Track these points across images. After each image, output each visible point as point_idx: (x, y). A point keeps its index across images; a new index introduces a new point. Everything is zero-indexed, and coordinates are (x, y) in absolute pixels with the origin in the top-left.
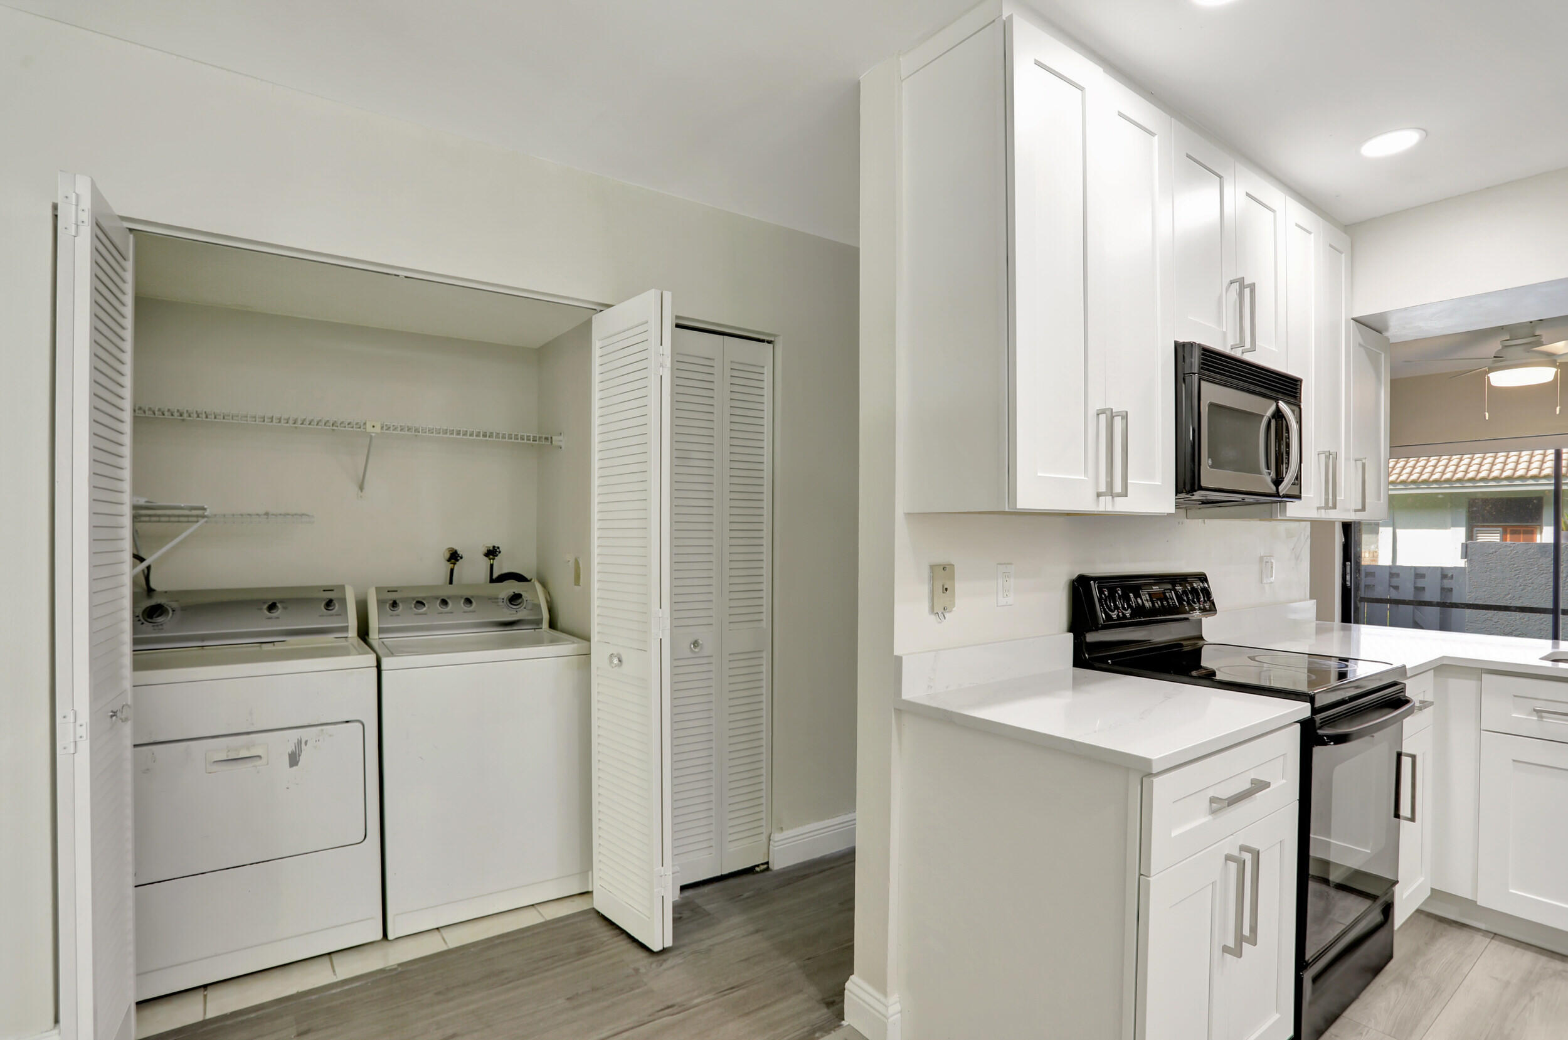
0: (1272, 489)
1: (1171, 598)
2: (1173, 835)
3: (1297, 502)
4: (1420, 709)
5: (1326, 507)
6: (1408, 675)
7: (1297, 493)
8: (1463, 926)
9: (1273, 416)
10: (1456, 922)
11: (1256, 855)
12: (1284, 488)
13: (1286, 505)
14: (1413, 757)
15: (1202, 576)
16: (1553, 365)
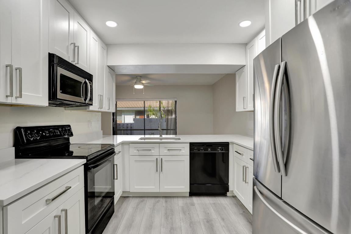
0: (84, 102)
1: (57, 132)
2: (23, 223)
3: (92, 106)
4: (118, 153)
5: (100, 108)
6: (115, 146)
7: (91, 104)
8: (128, 197)
9: (84, 83)
10: (127, 197)
11: (66, 211)
12: (87, 101)
13: (89, 107)
14: (117, 165)
15: (69, 126)
16: (143, 85)
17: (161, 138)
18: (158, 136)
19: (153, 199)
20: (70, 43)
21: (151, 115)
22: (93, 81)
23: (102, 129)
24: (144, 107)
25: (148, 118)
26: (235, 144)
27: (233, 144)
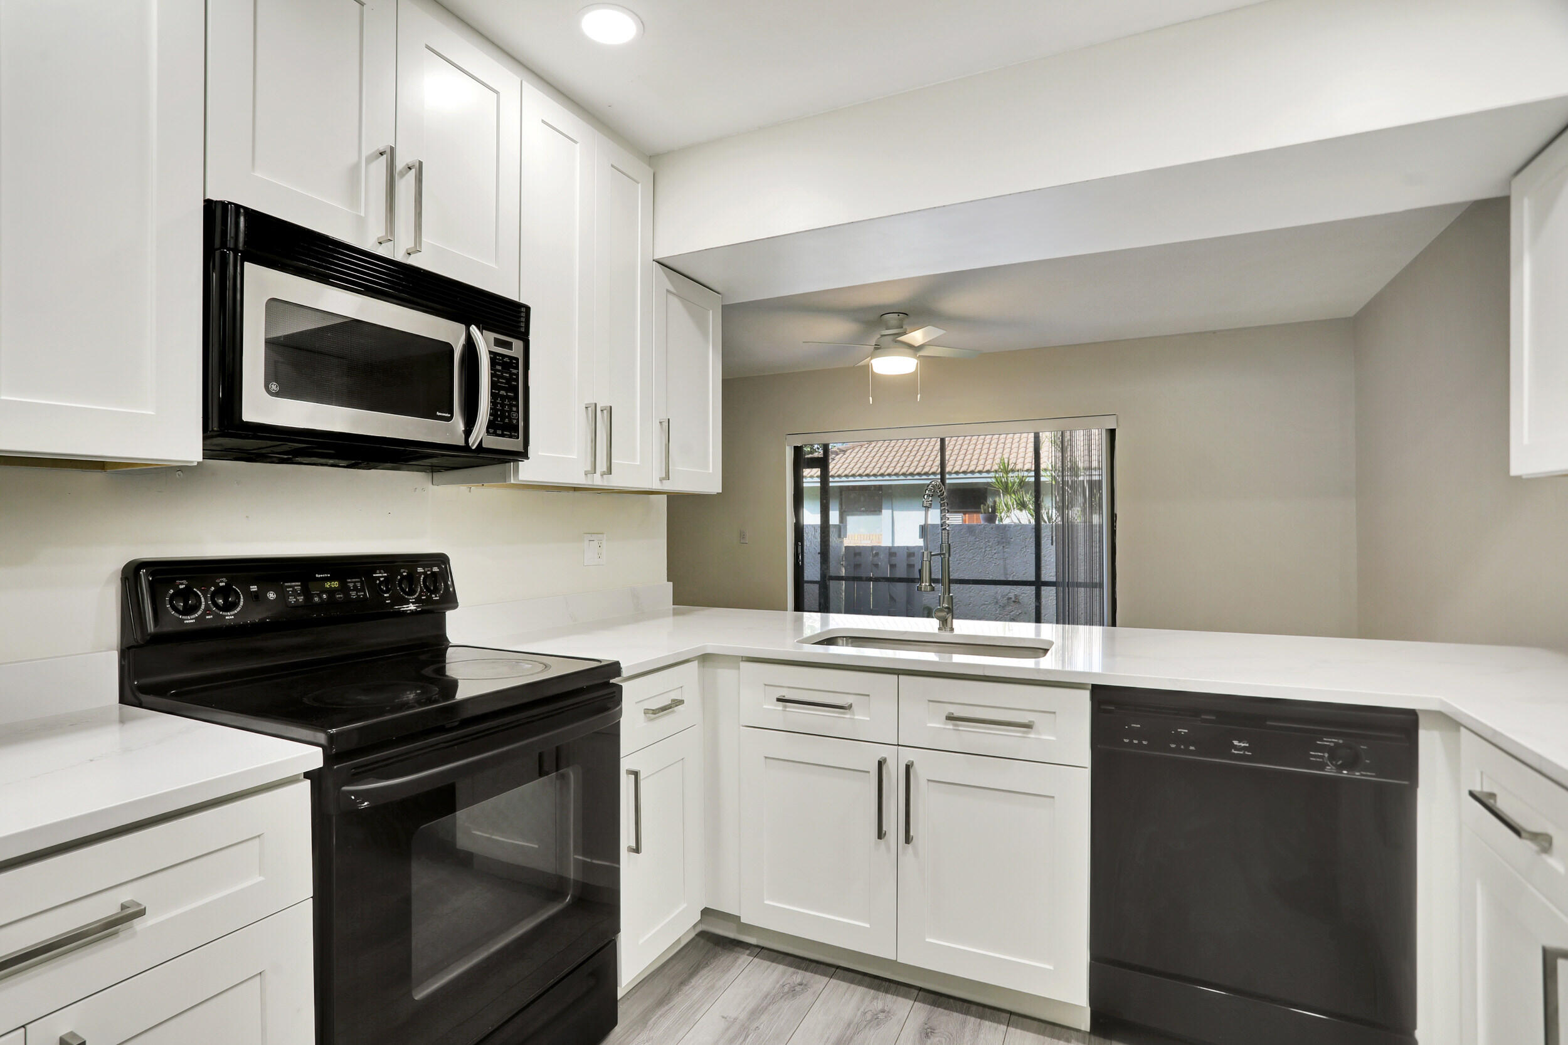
0: (461, 440)
1: (354, 588)
3: (527, 462)
5: (596, 472)
7: (521, 449)
8: (736, 943)
9: (462, 347)
10: (731, 940)
12: (476, 438)
13: (507, 467)
14: (637, 774)
15: (441, 560)
16: (915, 356)
17: (946, 636)
18: (928, 626)
19: (861, 990)
20: (368, 150)
21: (1009, 510)
22: (532, 338)
23: (673, 574)
24: (943, 473)
25: (992, 525)
26: (1466, 727)
27: (1459, 730)
